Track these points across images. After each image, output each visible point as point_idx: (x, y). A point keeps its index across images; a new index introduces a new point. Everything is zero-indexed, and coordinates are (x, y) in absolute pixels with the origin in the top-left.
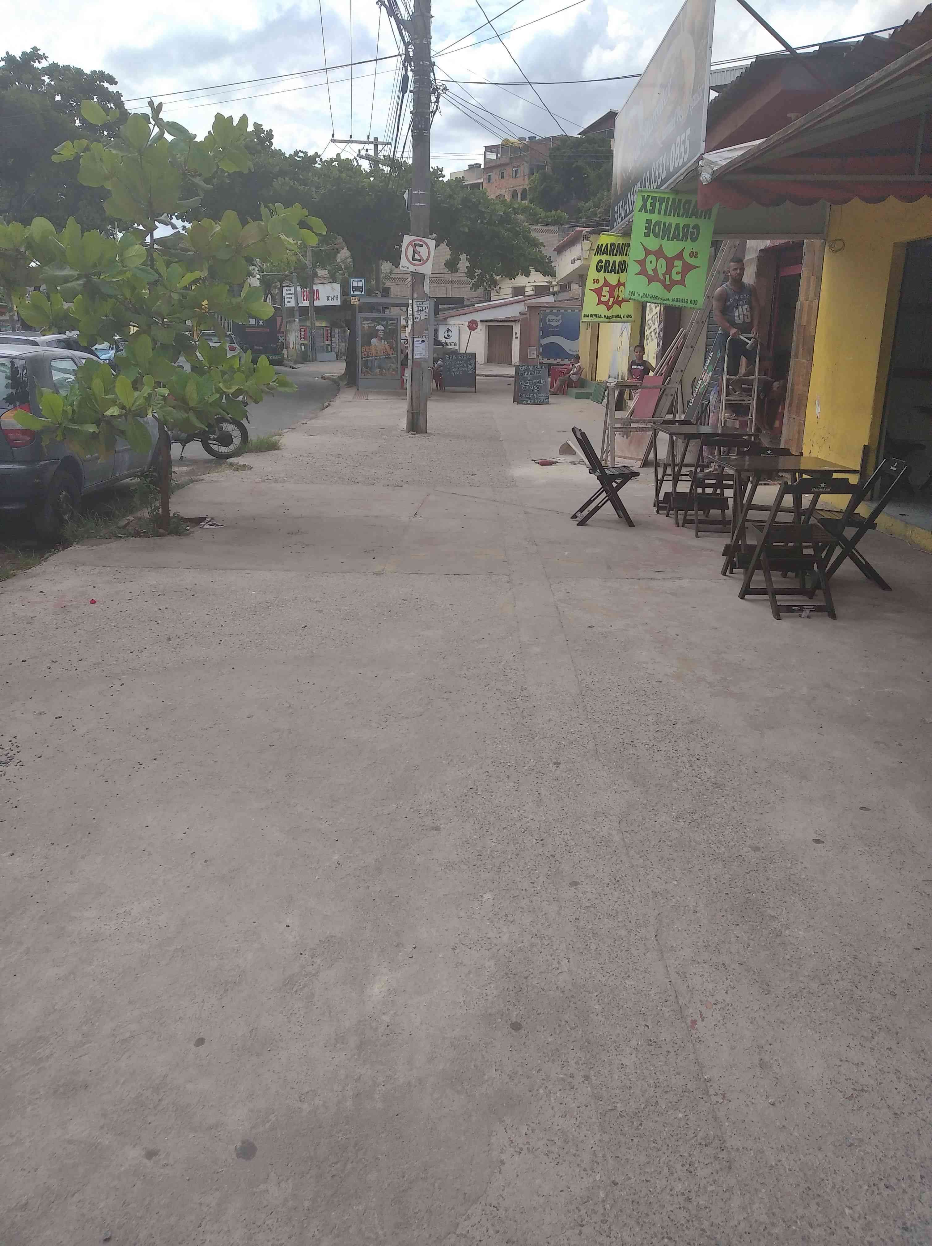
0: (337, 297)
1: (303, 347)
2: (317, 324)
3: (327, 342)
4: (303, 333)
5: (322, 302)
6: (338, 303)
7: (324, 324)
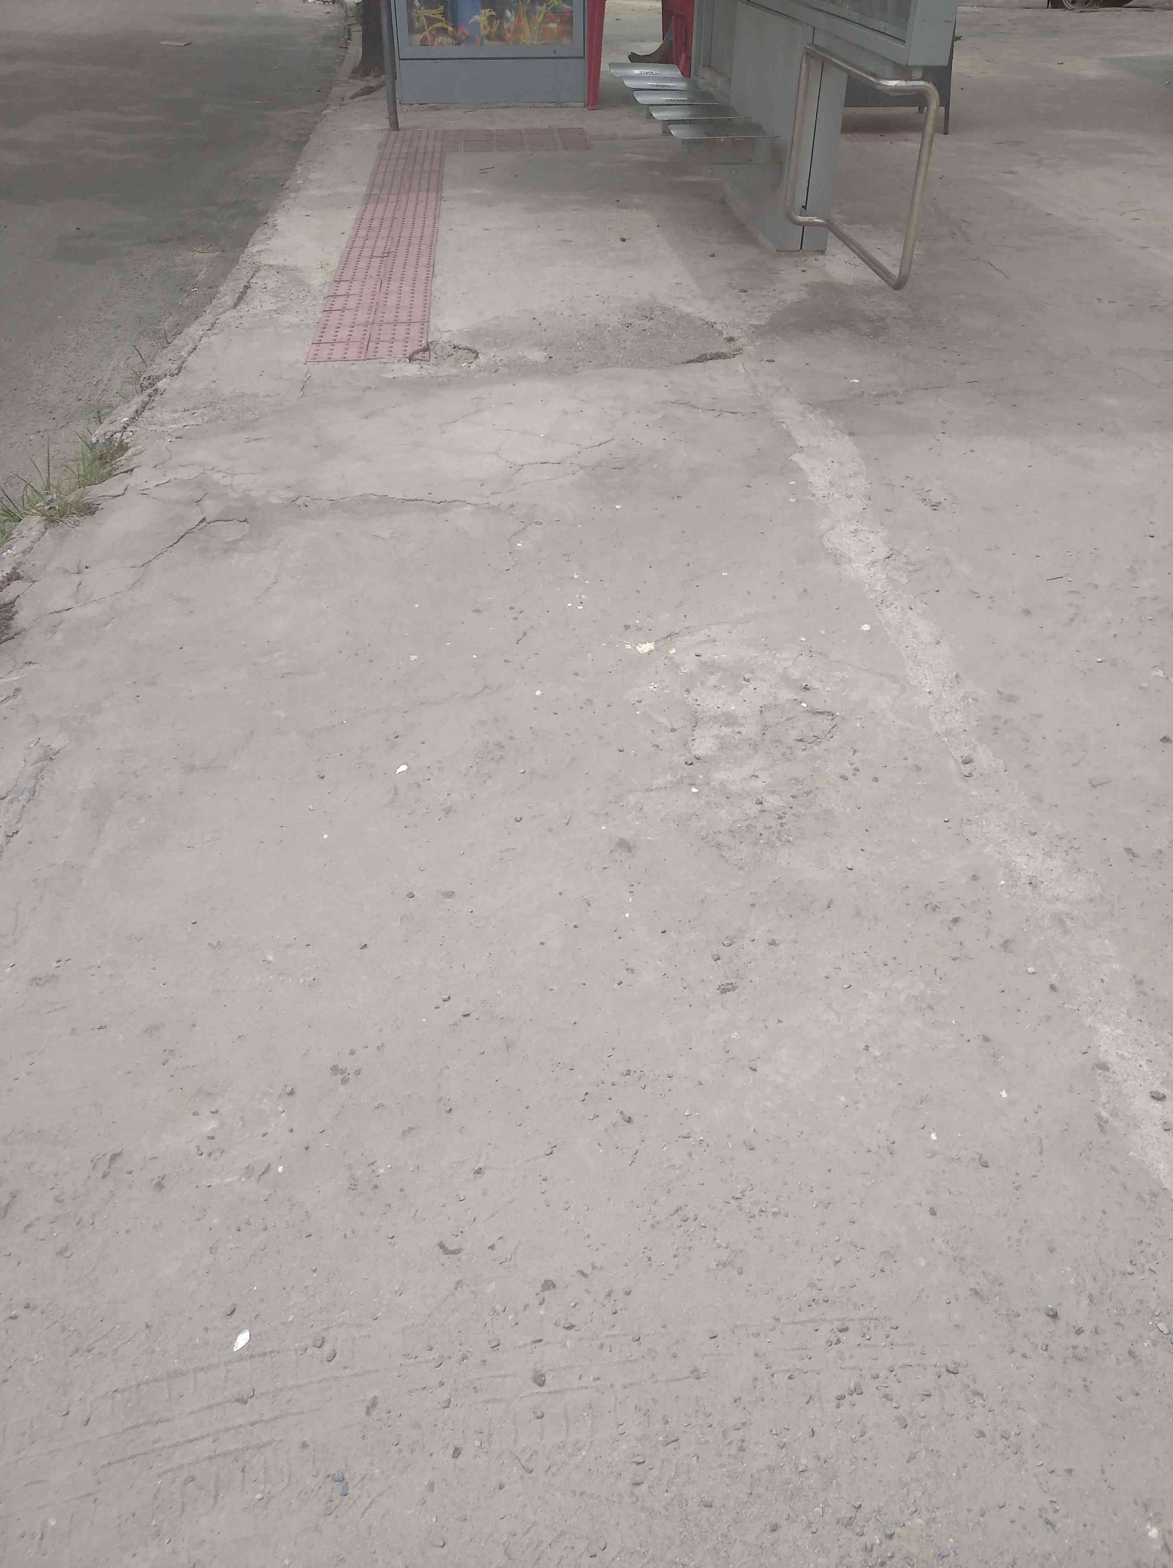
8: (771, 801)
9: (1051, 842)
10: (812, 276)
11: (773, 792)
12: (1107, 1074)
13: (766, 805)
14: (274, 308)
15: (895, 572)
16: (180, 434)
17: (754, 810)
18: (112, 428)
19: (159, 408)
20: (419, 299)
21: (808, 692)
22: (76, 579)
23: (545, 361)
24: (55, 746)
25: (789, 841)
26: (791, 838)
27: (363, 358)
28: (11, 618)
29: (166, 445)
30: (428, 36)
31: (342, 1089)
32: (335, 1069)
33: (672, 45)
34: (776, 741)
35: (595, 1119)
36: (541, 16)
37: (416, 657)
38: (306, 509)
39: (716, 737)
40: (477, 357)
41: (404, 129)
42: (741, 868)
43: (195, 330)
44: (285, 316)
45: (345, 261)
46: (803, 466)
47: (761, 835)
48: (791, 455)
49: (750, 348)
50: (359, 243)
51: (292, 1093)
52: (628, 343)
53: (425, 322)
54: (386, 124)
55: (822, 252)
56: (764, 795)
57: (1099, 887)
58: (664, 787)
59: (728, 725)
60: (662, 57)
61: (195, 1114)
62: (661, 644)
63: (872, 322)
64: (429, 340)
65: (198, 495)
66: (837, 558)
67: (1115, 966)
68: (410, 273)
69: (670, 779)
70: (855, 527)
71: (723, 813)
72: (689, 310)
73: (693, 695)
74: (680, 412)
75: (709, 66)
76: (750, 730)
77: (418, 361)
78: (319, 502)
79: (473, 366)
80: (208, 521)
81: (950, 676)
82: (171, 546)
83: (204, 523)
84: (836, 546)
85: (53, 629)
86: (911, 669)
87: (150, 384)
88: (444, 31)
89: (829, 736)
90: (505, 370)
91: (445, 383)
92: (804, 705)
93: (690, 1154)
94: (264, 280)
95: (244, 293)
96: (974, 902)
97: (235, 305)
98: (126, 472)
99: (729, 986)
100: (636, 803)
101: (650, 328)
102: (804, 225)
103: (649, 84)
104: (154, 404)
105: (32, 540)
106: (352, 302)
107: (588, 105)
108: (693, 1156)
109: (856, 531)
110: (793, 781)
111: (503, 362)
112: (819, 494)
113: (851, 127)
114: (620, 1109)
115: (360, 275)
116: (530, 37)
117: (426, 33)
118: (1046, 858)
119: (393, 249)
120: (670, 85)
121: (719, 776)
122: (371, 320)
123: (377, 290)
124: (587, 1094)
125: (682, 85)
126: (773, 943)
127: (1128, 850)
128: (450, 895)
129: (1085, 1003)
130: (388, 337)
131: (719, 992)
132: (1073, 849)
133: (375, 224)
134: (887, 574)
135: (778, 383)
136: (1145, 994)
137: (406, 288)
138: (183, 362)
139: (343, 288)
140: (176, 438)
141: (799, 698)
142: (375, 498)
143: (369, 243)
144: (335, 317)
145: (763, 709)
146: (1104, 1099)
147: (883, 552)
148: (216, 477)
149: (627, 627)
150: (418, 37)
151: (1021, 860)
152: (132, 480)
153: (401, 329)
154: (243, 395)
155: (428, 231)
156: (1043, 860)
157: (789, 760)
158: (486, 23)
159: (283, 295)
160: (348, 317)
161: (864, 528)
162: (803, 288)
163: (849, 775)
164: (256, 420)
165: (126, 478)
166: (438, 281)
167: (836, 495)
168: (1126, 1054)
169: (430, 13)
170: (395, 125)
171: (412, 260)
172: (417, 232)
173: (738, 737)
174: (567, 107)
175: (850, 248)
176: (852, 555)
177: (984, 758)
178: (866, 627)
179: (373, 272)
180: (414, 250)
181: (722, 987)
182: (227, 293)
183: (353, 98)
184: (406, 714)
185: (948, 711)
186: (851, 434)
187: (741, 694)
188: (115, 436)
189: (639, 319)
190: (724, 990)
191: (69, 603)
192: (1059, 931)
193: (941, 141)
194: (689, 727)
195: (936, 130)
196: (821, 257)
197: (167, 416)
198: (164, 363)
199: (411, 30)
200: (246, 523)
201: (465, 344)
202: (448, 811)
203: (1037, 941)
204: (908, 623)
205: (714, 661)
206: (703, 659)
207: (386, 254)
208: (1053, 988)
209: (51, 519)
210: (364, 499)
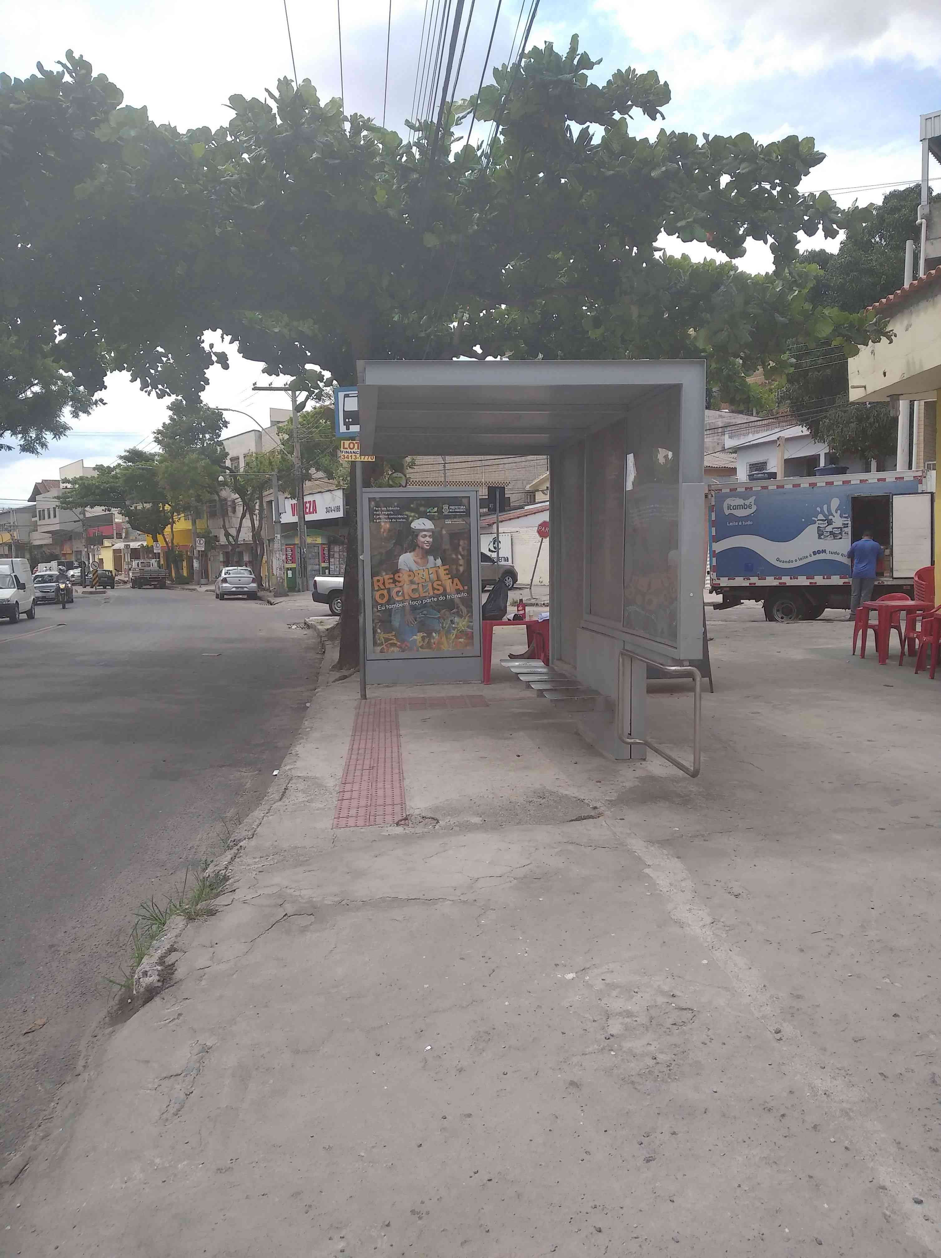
0: (338, 509)
1: (290, 572)
2: (309, 540)
3: (323, 565)
4: (290, 553)
5: (321, 515)
6: (340, 514)
7: (319, 540)
8: (661, 1057)
9: (835, 1072)
10: (640, 773)
11: (662, 1053)
12: (886, 1191)
13: (658, 1060)
14: (307, 800)
15: (717, 930)
16: (261, 870)
17: (651, 1062)
18: (218, 868)
19: (244, 856)
20: (397, 791)
21: (675, 998)
22: (212, 950)
23: (482, 823)
24: (209, 1044)
25: (676, 1079)
26: (677, 1077)
27: (368, 824)
28: (173, 974)
29: (253, 876)
30: (385, 647)
31: (419, 1222)
32: (413, 1212)
33: (534, 648)
34: (659, 1025)
35: (579, 1232)
36: (454, 636)
37: (428, 986)
38: (348, 906)
39: (622, 1024)
40: (438, 822)
41: (370, 698)
42: (649, 1095)
43: (258, 813)
44: (314, 804)
45: (346, 773)
46: (651, 875)
47: (658, 1076)
48: (643, 869)
49: (608, 813)
50: (353, 762)
51: (388, 1225)
52: (532, 812)
53: (403, 804)
54: (359, 696)
55: (644, 760)
56: (656, 1054)
57: (866, 1094)
58: (593, 1052)
59: (628, 1017)
60: (530, 656)
61: (330, 1239)
62: (579, 974)
63: (683, 797)
64: (407, 814)
65: (280, 901)
66: (681, 925)
67: (883, 1136)
68: (388, 777)
69: (597, 1047)
70: (689, 907)
71: (632, 1065)
72: (567, 792)
73: (604, 1001)
74: (570, 847)
75: (560, 659)
76: (643, 1019)
77: (402, 826)
78: (355, 903)
79: (437, 827)
80: (289, 915)
81: (760, 986)
82: (268, 930)
83: (286, 917)
84: (680, 918)
85: (200, 979)
86: (737, 983)
87: (234, 844)
88: (394, 645)
89: (691, 1021)
90: (458, 829)
91: (422, 836)
92: (673, 1005)
93: (640, 1246)
94: (296, 785)
95: (285, 792)
96: (793, 1106)
97: (281, 800)
98: (231, 892)
99: (651, 1158)
100: (578, 1062)
101: (544, 803)
102: (631, 744)
103: (525, 671)
104: (241, 855)
105: (180, 929)
106: (355, 795)
107: (484, 682)
108: (642, 1247)
109: (690, 909)
110: (673, 1046)
111: (455, 824)
112: (665, 890)
113: (651, 690)
114: (594, 1225)
115: (358, 779)
116: (447, 647)
117: (384, 646)
118: (833, 1080)
119: (375, 765)
120: (539, 670)
121: (627, 1045)
122: (369, 804)
123: (370, 787)
124: (571, 1218)
125: (545, 670)
126: (674, 1133)
127: (881, 1074)
128: (470, 1115)
129: (867, 1155)
130: (381, 813)
131: (645, 1162)
132: (848, 1075)
133: (361, 751)
134: (713, 932)
135: (629, 832)
136: (903, 1149)
137: (388, 786)
138: (255, 831)
139: (348, 787)
140: (259, 872)
141: (670, 1002)
142: (390, 899)
143: (360, 762)
144: (346, 803)
145: (648, 1008)
146: (886, 1205)
147: (708, 920)
148: (289, 891)
149: (556, 965)
150: (379, 648)
151: (818, 1082)
152: (236, 895)
153: (389, 809)
154: (296, 847)
155: (395, 755)
156: (831, 1081)
157: (669, 1035)
158: (420, 640)
159: (310, 793)
160: (354, 803)
161: (694, 908)
162: (636, 779)
163: (707, 1042)
164: (307, 860)
165: (232, 895)
166: (406, 782)
167: (675, 890)
168: (896, 1181)
169: (386, 636)
170: (364, 697)
171: (388, 770)
172: (388, 755)
173: (635, 1023)
174: (471, 683)
175: (662, 756)
176: (690, 923)
177: (788, 1029)
178: (705, 962)
179: (365, 778)
180: (388, 765)
181: (646, 1159)
182: (273, 792)
183: (334, 682)
184: (425, 1018)
185: (762, 1005)
186: (678, 858)
187: (634, 1000)
188: (221, 872)
189: (536, 799)
190: (648, 1160)
191: (209, 963)
192: (846, 1118)
193: (707, 696)
194: (604, 1019)
195: (703, 690)
196: (643, 762)
197: (250, 861)
198: (241, 832)
199: (375, 644)
200: (311, 916)
201: (429, 815)
202: (460, 1070)
203: (833, 1124)
204: (730, 958)
205: (614, 982)
206: (607, 982)
207: (371, 768)
208: (846, 1148)
209: (191, 918)
210: (383, 899)
